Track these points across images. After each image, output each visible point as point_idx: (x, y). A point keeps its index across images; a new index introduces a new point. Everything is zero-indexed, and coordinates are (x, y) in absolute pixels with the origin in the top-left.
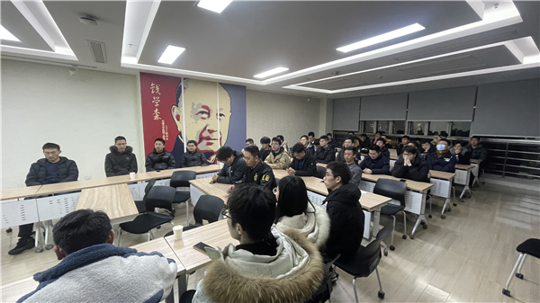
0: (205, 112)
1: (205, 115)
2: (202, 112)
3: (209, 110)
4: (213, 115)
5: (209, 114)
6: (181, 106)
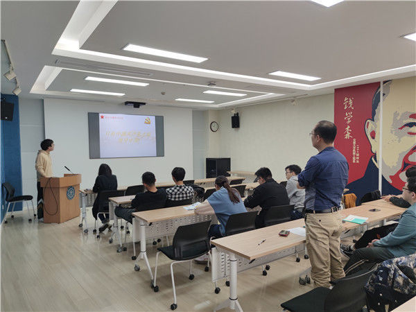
1: (413, 129)
2: (411, 125)
6: (378, 120)
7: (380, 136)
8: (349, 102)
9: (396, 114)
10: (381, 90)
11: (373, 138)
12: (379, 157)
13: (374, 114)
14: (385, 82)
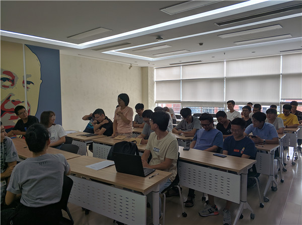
0: (8, 80)
1: (8, 83)
2: (4, 79)
3: (13, 77)
4: (18, 83)
5: (13, 82)
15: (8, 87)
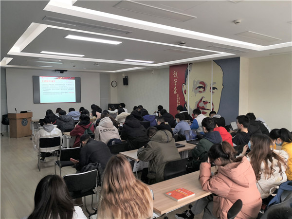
0: (202, 87)
2: (200, 87)
6: (187, 84)
7: (188, 93)
8: (175, 73)
9: (194, 81)
10: (189, 68)
11: (185, 94)
12: (188, 104)
13: (186, 81)
14: (190, 64)
15: (201, 92)
